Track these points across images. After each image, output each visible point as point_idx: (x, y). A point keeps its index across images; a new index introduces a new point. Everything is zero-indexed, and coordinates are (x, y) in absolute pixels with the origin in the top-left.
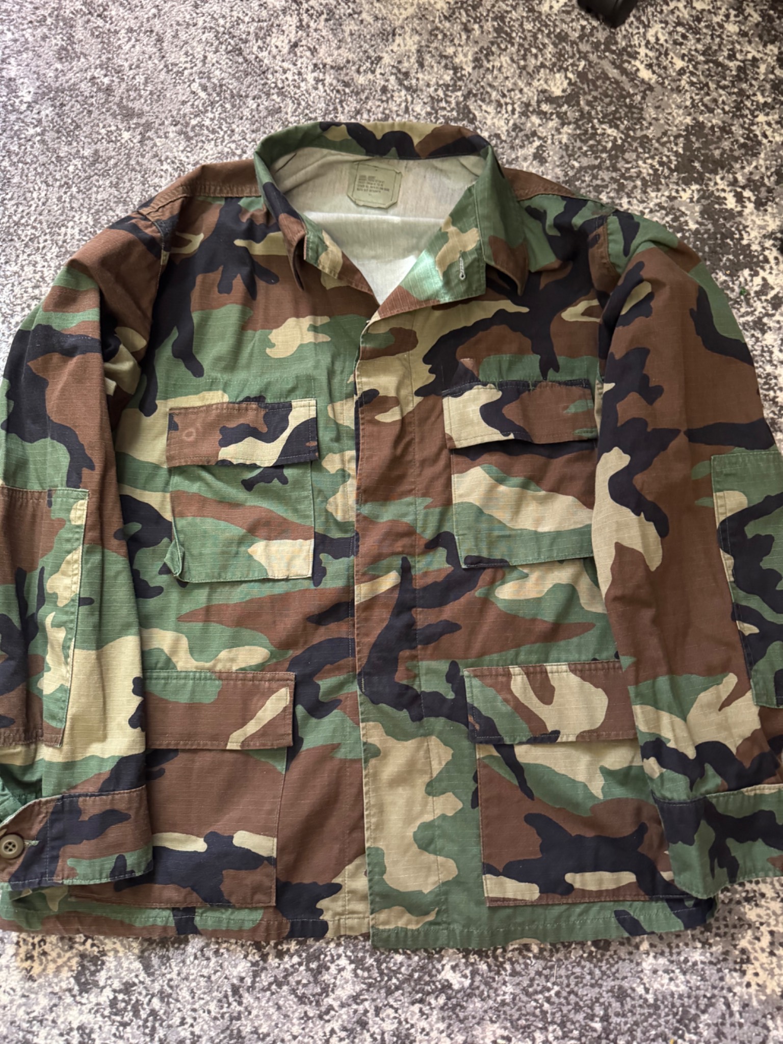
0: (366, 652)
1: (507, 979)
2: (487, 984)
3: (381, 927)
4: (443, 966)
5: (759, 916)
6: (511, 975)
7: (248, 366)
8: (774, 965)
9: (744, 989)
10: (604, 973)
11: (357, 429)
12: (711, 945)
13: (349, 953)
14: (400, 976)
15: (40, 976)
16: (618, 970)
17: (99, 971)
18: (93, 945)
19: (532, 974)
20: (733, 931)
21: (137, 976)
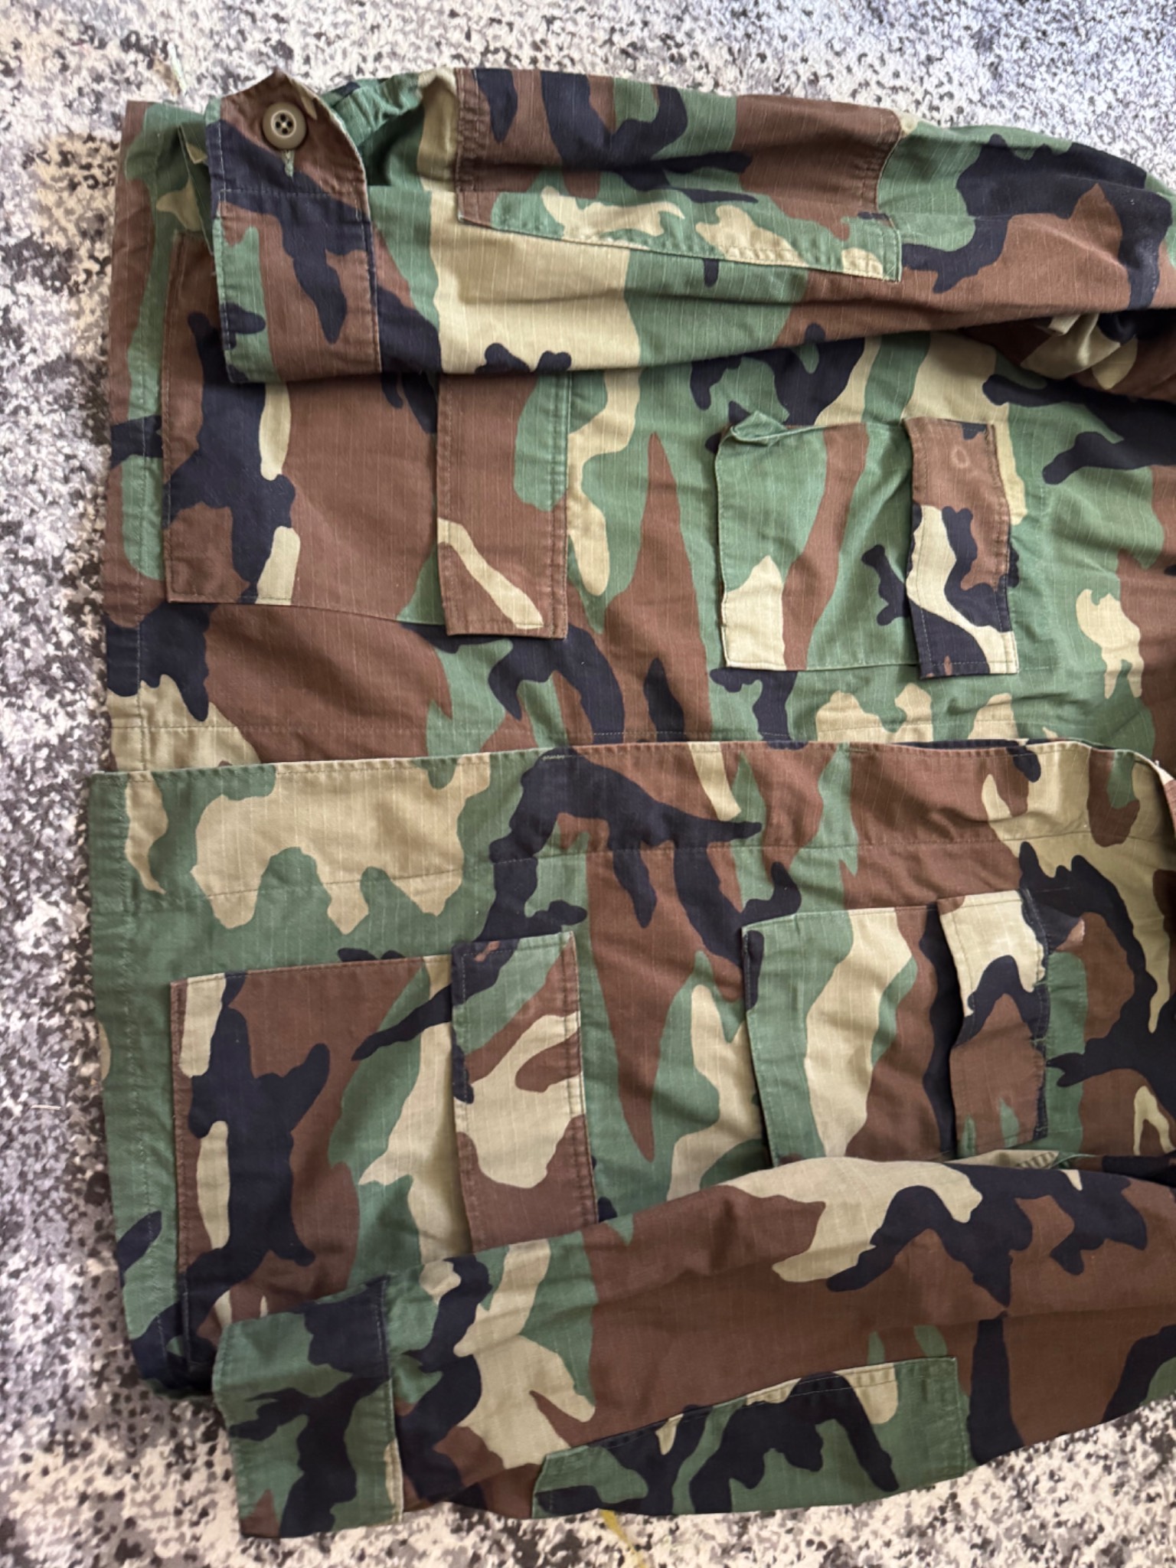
0: (607, 762)
1: (34, 1020)
2: (25, 983)
3: (128, 792)
4: (56, 904)
5: (150, 1472)
6: (40, 1026)
7: (1062, 559)
8: (62, 1503)
9: (18, 1452)
10: (46, 1194)
11: (970, 744)
12: (98, 1386)
13: (77, 733)
14: (38, 825)
15: (33, 176)
16: (50, 1220)
17: (43, 282)
18: (88, 273)
19: (43, 1066)
20: (124, 1426)
21: (34, 350)
